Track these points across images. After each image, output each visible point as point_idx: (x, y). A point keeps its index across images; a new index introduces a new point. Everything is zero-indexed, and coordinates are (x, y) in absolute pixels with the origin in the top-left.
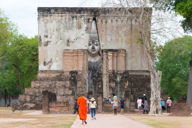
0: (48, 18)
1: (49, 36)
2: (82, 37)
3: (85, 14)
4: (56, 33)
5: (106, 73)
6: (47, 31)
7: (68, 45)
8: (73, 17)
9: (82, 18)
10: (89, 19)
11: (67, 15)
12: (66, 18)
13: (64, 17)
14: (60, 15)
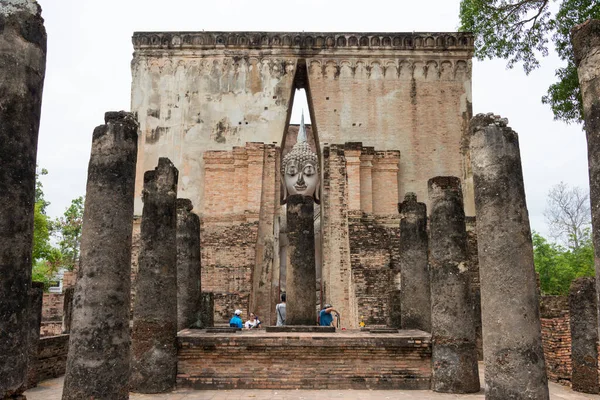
0: (164, 61)
1: (164, 113)
2: (265, 114)
3: (274, 51)
4: (184, 104)
5: (340, 220)
6: (156, 99)
7: (220, 139)
8: (237, 59)
9: (266, 62)
10: (284, 65)
11: (222, 54)
12: (215, 62)
13: (210, 60)
14: (199, 53)
